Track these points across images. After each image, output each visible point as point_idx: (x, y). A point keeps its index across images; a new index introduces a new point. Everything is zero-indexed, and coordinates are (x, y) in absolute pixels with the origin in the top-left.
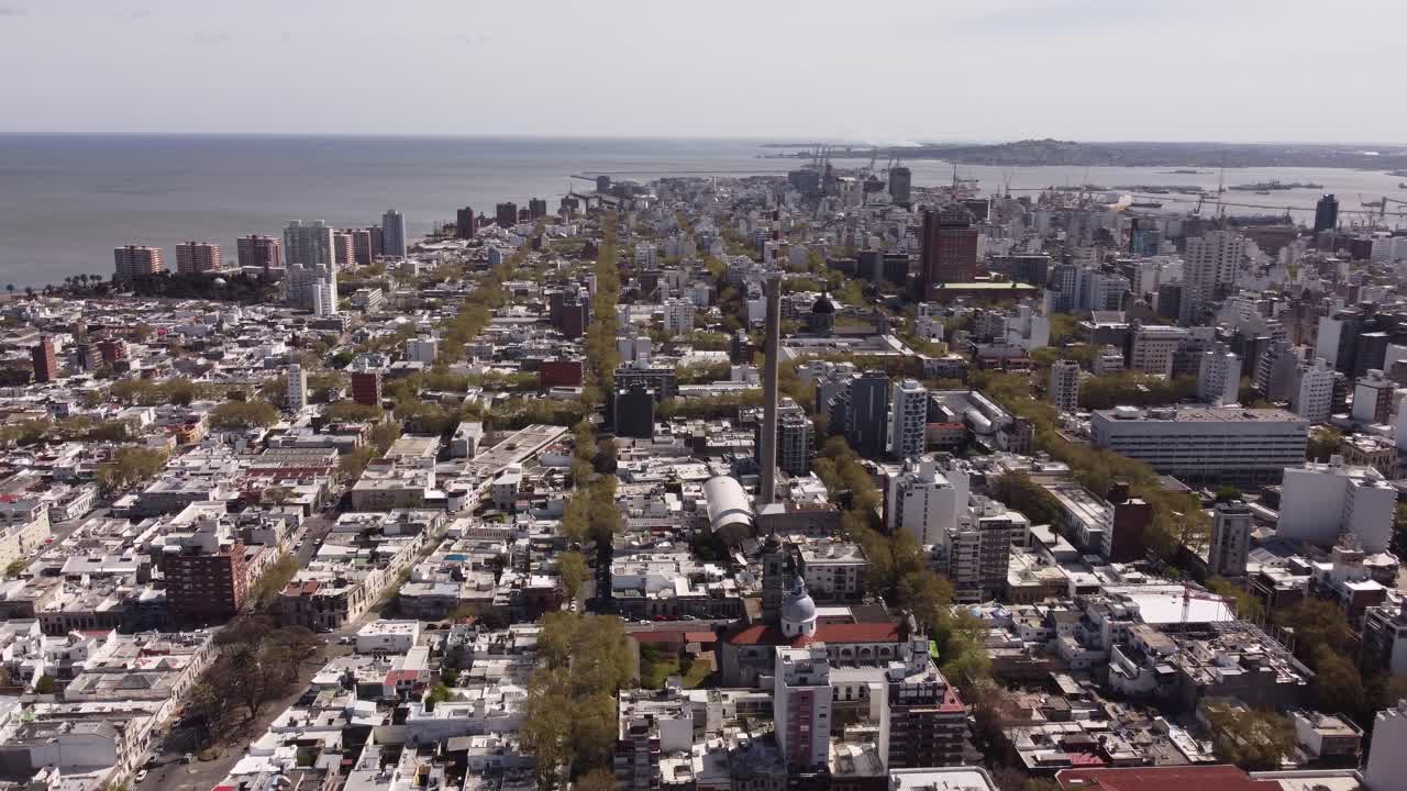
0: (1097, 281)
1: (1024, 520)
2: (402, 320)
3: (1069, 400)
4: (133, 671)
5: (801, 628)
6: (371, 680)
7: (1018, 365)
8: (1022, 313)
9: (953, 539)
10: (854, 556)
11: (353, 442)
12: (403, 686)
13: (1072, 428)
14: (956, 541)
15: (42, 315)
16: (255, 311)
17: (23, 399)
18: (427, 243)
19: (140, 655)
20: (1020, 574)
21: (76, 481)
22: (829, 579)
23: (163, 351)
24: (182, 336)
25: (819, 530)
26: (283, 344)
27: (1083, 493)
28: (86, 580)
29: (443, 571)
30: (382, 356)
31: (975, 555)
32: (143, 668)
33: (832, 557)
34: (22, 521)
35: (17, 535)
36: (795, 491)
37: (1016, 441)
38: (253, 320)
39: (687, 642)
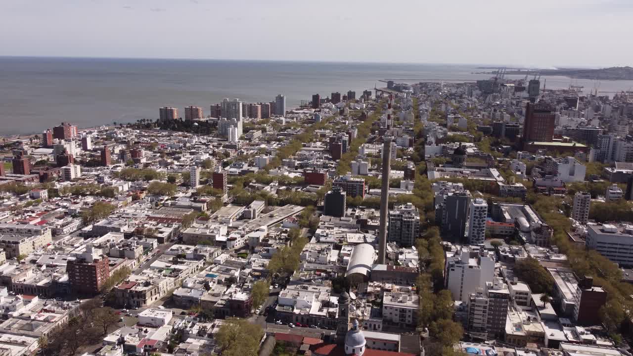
0: (621, 145)
1: (529, 290)
2: (263, 146)
3: (583, 215)
4: (33, 320)
5: (354, 350)
6: (132, 343)
7: (558, 192)
8: (570, 162)
9: (472, 301)
10: (414, 303)
11: (201, 207)
12: (148, 348)
13: (579, 232)
14: (473, 303)
15: (119, 136)
16: (203, 139)
17: (92, 173)
18: (297, 110)
19: (41, 311)
20: (515, 325)
21: (74, 216)
22: (396, 315)
23: (159, 155)
24: (169, 148)
25: (405, 282)
26: (208, 154)
27: (572, 275)
28: (44, 268)
29: (201, 283)
30: (243, 163)
31: (484, 312)
32: (39, 319)
33: (401, 302)
34: (37, 234)
35: (31, 241)
36: (400, 257)
37: (540, 238)
38: (201, 142)
39: (302, 343)
